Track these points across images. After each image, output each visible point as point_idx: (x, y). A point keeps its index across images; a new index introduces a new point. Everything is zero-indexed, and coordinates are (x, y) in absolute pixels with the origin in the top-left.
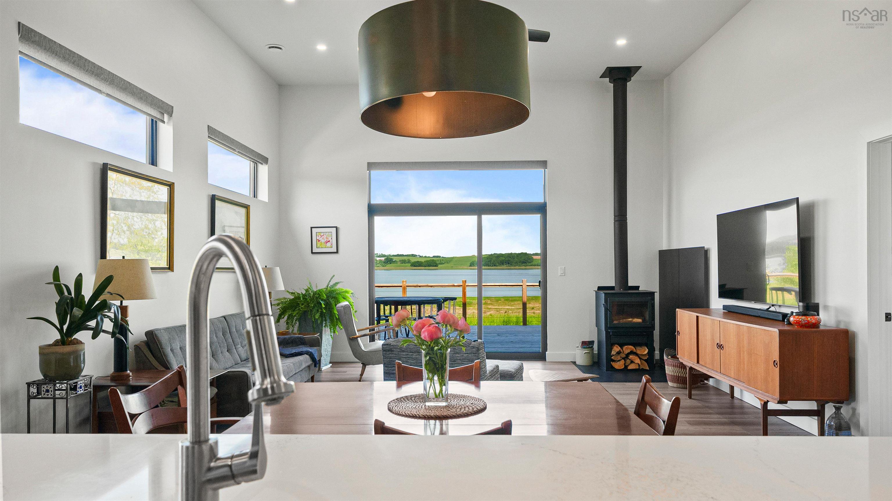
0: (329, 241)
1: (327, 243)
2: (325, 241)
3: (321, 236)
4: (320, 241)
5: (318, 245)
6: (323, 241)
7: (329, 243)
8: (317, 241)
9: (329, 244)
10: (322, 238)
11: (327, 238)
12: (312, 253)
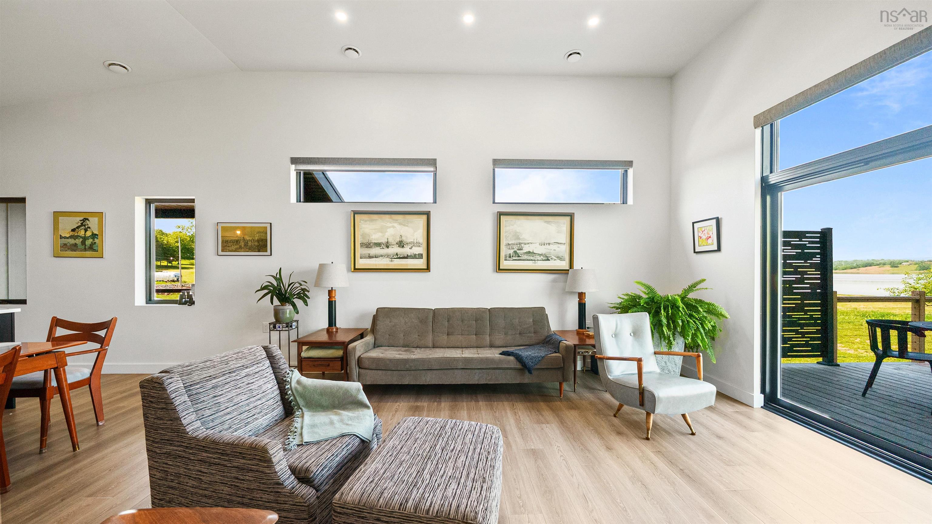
0: (710, 237)
1: (709, 240)
2: (706, 237)
3: (703, 231)
4: (702, 238)
5: (700, 243)
6: (704, 237)
7: (710, 238)
8: (699, 237)
9: (710, 241)
10: (703, 234)
11: (708, 234)
12: (695, 252)
